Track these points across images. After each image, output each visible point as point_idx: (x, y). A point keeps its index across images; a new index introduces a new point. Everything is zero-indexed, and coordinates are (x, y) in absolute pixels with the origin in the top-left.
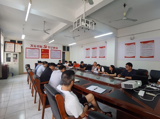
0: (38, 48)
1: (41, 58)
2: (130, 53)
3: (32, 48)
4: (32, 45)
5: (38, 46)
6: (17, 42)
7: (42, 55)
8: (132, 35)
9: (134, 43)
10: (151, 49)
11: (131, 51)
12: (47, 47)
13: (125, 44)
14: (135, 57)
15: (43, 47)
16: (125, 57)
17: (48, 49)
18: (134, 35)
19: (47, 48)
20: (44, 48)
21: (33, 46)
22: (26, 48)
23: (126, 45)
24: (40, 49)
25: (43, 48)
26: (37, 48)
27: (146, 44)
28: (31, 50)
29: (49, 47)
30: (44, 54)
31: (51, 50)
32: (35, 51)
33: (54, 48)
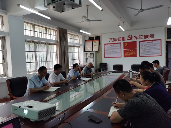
0: (119, 42)
1: (124, 57)
3: (112, 42)
5: (119, 39)
6: (95, 39)
12: (133, 38)
15: (126, 39)
17: (135, 40)
19: (133, 40)
20: (128, 39)
21: (113, 40)
22: (104, 44)
24: (122, 42)
25: (126, 41)
28: (111, 46)
30: (128, 50)
31: (140, 41)
32: (116, 47)
33: (147, 37)
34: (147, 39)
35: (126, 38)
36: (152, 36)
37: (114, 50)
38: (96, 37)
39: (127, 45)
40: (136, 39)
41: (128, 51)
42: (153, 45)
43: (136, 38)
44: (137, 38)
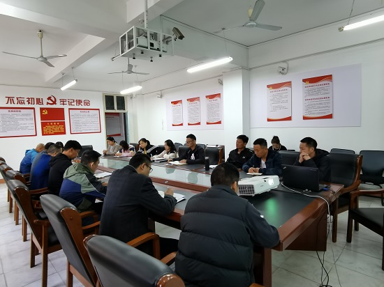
0: (30, 106)
1: (43, 135)
2: (281, 108)
3: (12, 106)
4: (10, 99)
5: (30, 100)
7: (43, 125)
8: (284, 61)
9: (289, 84)
10: (327, 96)
11: (283, 105)
12: (58, 102)
13: (268, 86)
14: (292, 118)
15: (45, 103)
16: (269, 120)
17: (62, 106)
18: (290, 62)
19: (58, 105)
20: (48, 103)
21: (16, 101)
23: (271, 88)
24: (37, 107)
25: (45, 106)
26: (26, 105)
27: (315, 84)
28: (11, 113)
29: (63, 101)
30: (50, 123)
31: (69, 109)
32: (23, 115)
33: (79, 103)
34: (80, 107)
35: (45, 101)
36: (87, 103)
37: (20, 122)
39: (46, 113)
40: (63, 104)
41: (50, 125)
42: (89, 116)
44: (65, 103)
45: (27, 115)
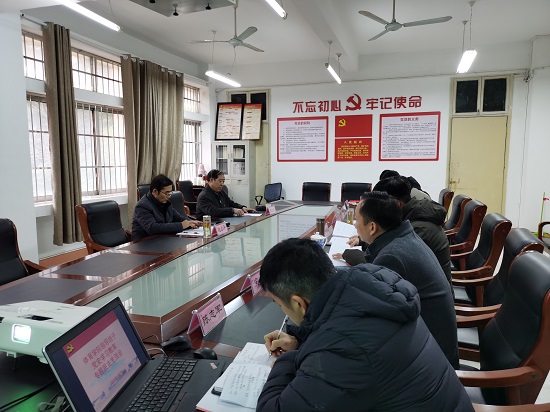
0: (323, 114)
1: (336, 160)
3: (301, 115)
5: (323, 105)
6: (248, 100)
7: (338, 144)
12: (364, 104)
15: (343, 107)
17: (368, 112)
19: (364, 111)
20: (348, 108)
21: (304, 108)
22: (279, 120)
24: (332, 115)
25: (343, 113)
26: (318, 113)
28: (297, 126)
29: (372, 103)
30: (348, 140)
32: (313, 128)
33: (401, 104)
34: (402, 110)
35: (344, 104)
36: (416, 102)
37: (308, 139)
38: (252, 95)
40: (372, 108)
41: (348, 144)
42: (417, 127)
43: (370, 105)
44: (375, 105)
45: (317, 128)
